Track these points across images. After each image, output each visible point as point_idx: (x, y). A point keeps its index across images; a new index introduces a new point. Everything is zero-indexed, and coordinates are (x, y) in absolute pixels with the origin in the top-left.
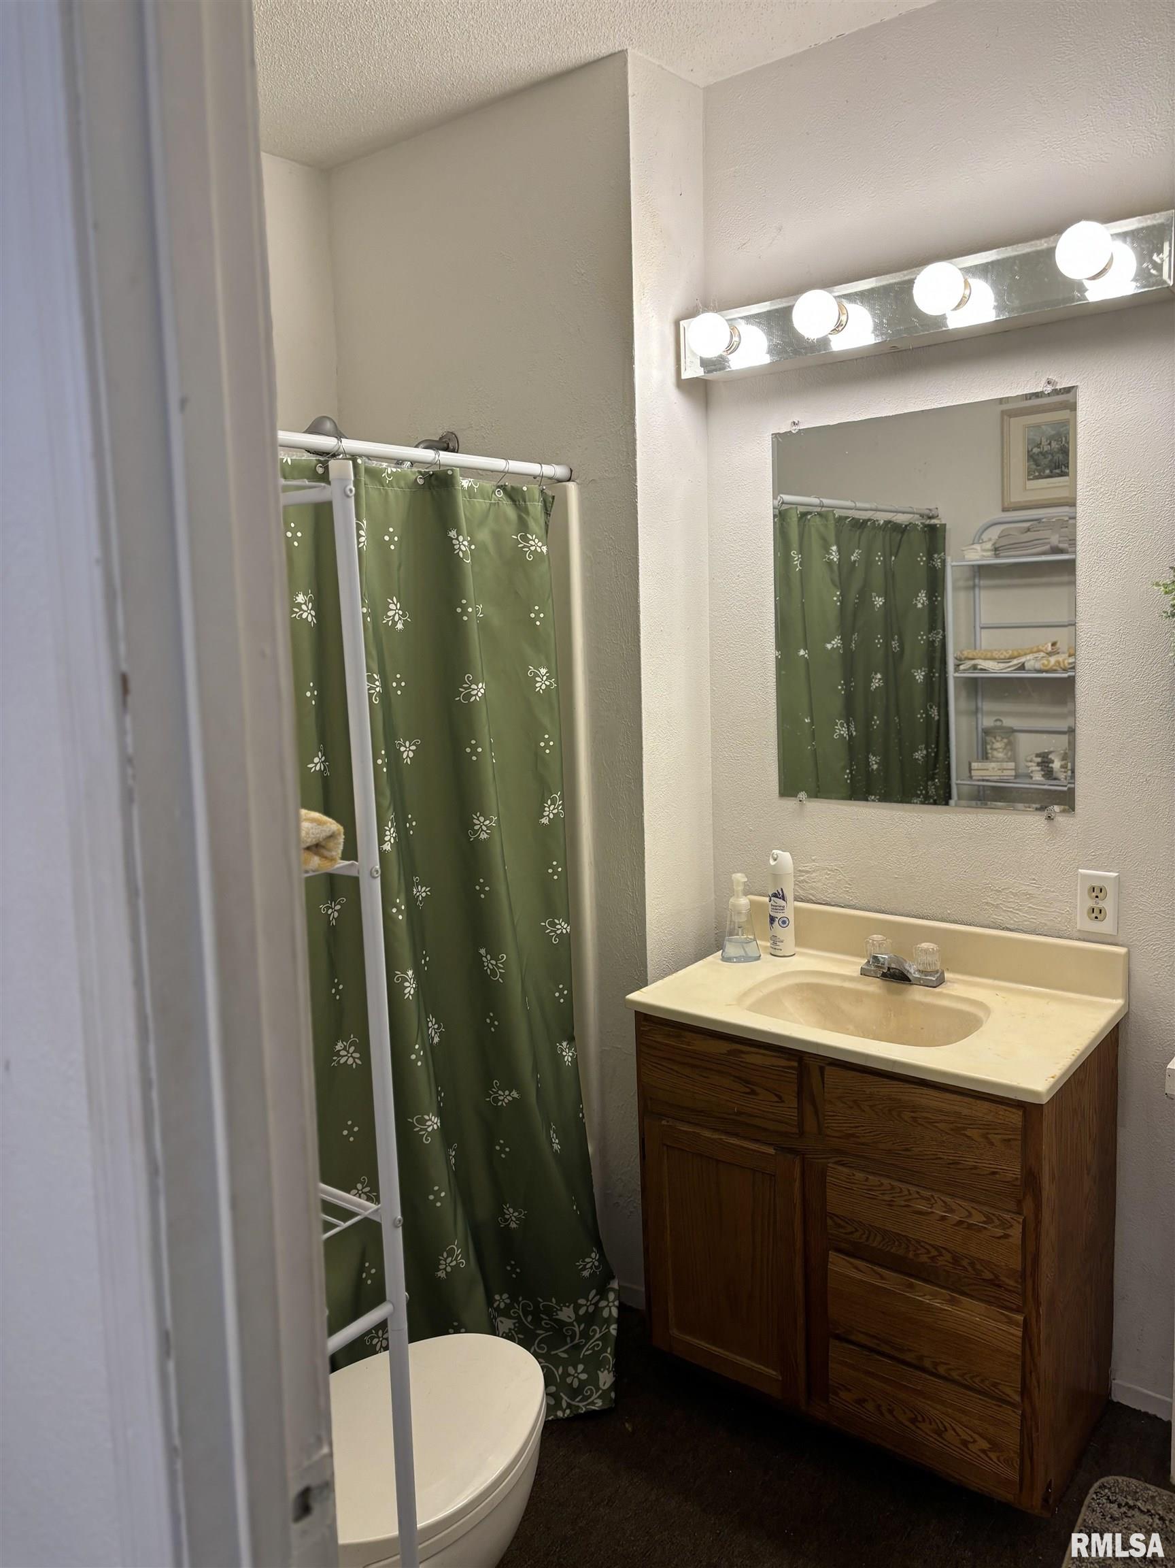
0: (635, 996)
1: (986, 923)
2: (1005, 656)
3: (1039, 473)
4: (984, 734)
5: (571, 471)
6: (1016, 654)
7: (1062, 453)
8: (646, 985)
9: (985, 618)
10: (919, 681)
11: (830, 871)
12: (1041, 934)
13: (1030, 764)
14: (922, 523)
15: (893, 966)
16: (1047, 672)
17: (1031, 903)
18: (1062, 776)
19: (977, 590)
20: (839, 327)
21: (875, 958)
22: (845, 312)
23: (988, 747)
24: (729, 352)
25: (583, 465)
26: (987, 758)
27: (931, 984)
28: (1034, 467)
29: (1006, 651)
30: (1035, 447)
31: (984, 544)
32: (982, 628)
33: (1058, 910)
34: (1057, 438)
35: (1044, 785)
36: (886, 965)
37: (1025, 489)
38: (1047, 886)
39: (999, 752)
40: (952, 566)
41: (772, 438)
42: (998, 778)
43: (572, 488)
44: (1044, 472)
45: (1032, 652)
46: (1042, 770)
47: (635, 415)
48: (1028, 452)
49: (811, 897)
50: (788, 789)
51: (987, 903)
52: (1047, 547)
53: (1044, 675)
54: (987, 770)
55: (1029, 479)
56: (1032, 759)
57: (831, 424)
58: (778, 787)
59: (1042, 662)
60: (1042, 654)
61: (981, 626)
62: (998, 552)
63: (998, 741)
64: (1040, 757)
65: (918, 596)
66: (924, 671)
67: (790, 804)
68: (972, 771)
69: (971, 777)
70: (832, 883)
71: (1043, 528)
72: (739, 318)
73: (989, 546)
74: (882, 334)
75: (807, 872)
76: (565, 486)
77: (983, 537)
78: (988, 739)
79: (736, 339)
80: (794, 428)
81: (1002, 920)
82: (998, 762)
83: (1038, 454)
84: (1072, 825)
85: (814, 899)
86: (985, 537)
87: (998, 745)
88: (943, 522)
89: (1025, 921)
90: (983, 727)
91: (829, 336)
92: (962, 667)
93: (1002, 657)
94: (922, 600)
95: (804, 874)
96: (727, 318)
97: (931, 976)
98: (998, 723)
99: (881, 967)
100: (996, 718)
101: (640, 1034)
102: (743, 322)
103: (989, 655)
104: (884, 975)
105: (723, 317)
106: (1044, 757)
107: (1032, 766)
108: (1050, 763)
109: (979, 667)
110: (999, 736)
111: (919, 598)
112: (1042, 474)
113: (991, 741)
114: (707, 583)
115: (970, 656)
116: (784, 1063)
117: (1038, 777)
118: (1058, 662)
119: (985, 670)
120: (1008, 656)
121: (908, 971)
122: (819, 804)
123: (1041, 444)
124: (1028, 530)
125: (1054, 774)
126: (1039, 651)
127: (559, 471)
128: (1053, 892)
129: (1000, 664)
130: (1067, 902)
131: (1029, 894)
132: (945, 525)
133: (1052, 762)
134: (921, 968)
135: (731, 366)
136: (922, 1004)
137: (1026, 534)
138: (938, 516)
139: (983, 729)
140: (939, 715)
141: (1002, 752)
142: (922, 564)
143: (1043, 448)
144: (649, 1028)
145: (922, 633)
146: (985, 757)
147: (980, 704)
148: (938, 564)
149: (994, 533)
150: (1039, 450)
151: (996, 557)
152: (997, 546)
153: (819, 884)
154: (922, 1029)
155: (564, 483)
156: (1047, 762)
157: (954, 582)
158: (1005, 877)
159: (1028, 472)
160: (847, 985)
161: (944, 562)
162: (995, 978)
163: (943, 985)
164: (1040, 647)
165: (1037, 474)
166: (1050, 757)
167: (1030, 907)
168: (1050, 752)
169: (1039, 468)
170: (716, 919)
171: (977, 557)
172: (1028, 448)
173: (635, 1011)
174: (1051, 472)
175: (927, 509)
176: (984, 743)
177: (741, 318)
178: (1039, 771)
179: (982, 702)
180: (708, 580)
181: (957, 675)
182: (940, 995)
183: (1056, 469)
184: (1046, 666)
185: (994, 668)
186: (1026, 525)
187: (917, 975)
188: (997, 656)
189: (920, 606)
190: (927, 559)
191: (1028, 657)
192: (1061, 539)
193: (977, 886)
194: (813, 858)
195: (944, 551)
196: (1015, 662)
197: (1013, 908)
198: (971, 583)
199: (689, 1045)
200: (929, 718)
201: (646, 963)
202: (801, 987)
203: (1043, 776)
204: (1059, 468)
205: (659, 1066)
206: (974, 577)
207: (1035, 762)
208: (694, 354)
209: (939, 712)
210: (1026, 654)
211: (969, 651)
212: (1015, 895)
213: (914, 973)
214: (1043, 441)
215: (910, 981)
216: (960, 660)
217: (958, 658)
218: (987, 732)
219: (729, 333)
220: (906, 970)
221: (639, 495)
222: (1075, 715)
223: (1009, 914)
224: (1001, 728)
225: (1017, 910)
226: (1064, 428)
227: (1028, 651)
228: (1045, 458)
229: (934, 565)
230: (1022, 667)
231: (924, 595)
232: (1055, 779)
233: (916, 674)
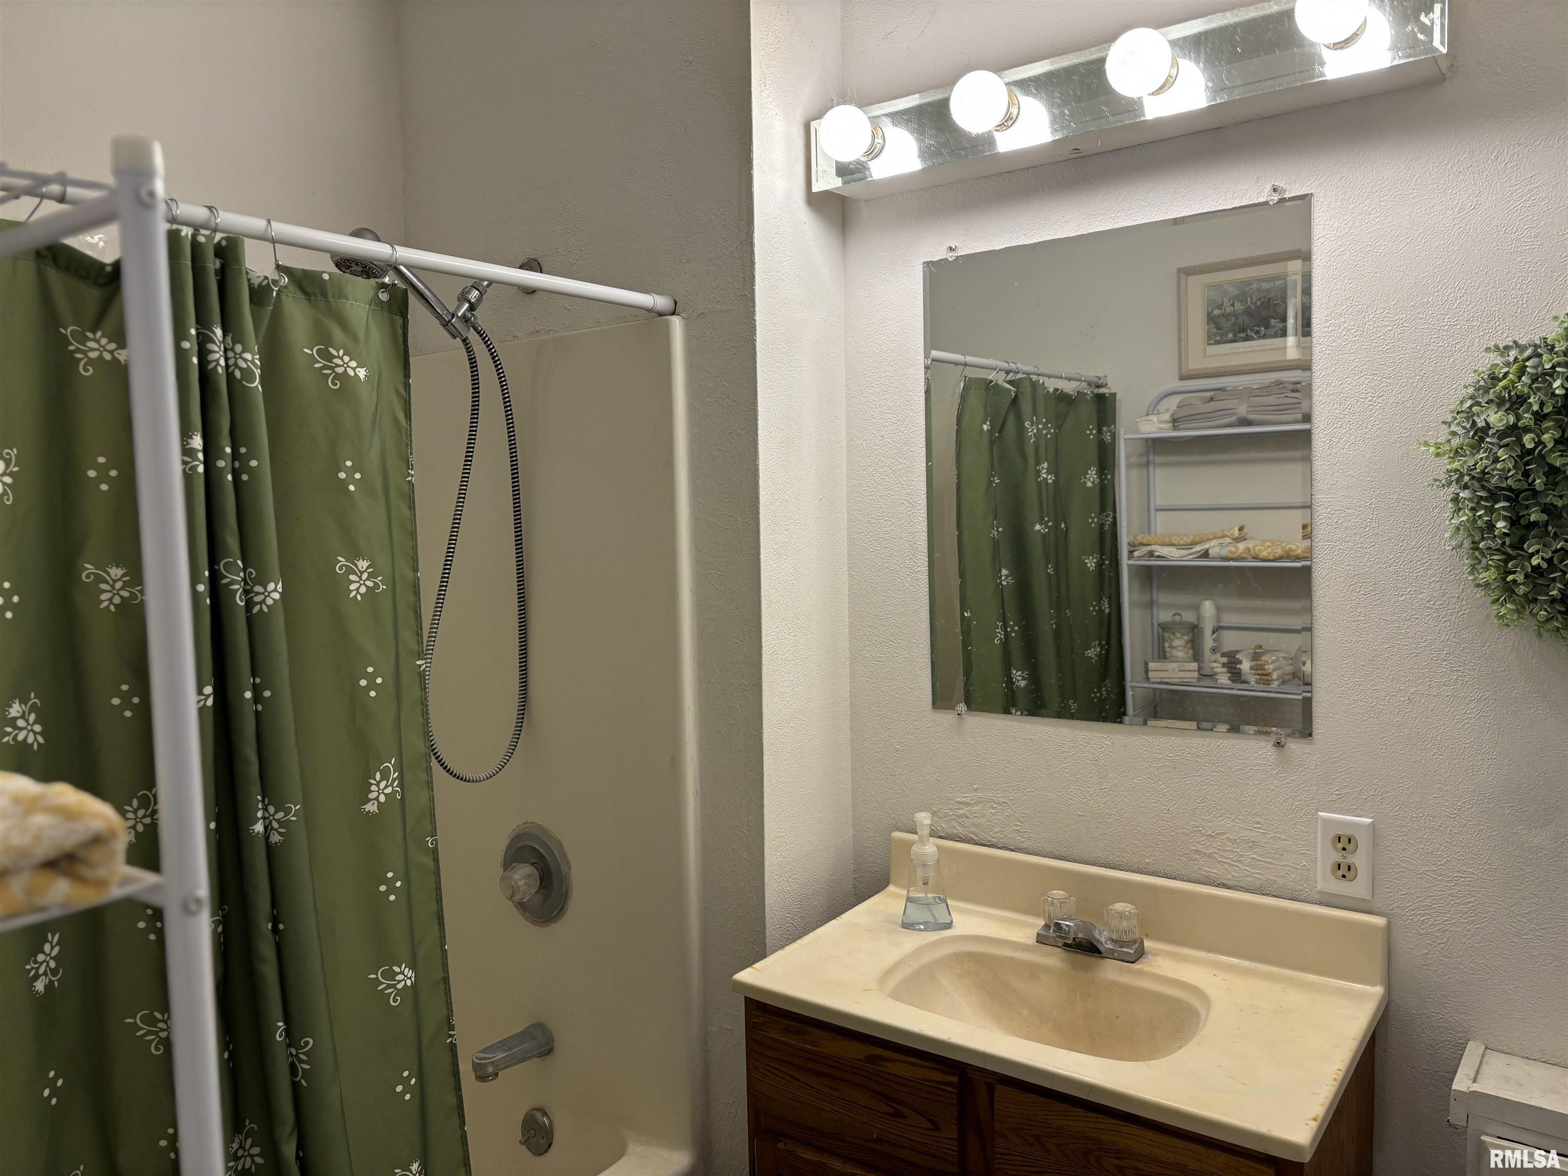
0: (746, 976)
1: (1195, 876)
2: (1186, 542)
3: (1221, 336)
4: (1160, 630)
5: (676, 303)
6: (1197, 539)
7: (1247, 315)
8: (762, 956)
9: (1160, 498)
10: (1091, 569)
11: (996, 803)
12: (1267, 895)
13: (1215, 665)
14: (1092, 392)
15: (1080, 935)
16: (1234, 560)
17: (1254, 853)
18: (1252, 680)
19: (1151, 468)
20: (1008, 122)
21: (1058, 925)
22: (1017, 102)
23: (1167, 645)
24: (870, 157)
25: (690, 295)
26: (1165, 657)
27: (1127, 959)
28: (1215, 330)
29: (1187, 536)
30: (1216, 308)
31: (1160, 415)
32: (1157, 510)
33: (1290, 864)
34: (1241, 298)
35: (1233, 689)
36: (1072, 936)
37: (1205, 355)
38: (1276, 833)
39: (1179, 651)
40: (1125, 439)
41: (924, 268)
42: (1179, 680)
43: (676, 324)
44: (1226, 336)
45: (1216, 538)
46: (1228, 672)
47: (753, 232)
48: (1208, 314)
49: (972, 836)
50: (940, 700)
51: (1197, 851)
52: (1233, 419)
53: (1232, 563)
54: (1167, 671)
55: (1209, 344)
56: (1216, 659)
57: (997, 248)
58: (931, 696)
59: (1228, 549)
60: (1228, 540)
61: (1157, 507)
62: (1176, 424)
63: (1177, 638)
64: (1225, 657)
65: (1088, 474)
66: (1096, 558)
67: (947, 718)
68: (1150, 673)
69: (1147, 679)
70: (998, 820)
71: (1228, 397)
72: (883, 115)
73: (1167, 417)
74: (1062, 128)
75: (968, 804)
76: (667, 320)
77: (1158, 407)
78: (1166, 635)
79: (879, 140)
80: (950, 254)
81: (1216, 874)
82: (1177, 662)
83: (1219, 317)
84: (1309, 754)
85: (976, 838)
86: (1162, 406)
87: (1177, 643)
88: (1113, 391)
89: (1248, 876)
90: (1160, 622)
91: (996, 134)
92: (1136, 554)
93: (1182, 542)
94: (1091, 478)
95: (963, 806)
96: (869, 115)
97: (1128, 947)
98: (1177, 618)
99: (1065, 938)
100: (1174, 612)
101: (750, 1027)
102: (887, 121)
103: (1167, 541)
104: (1066, 945)
105: (865, 113)
106: (1230, 657)
107: (1217, 667)
108: (1237, 664)
109: (1156, 554)
110: (1179, 632)
111: (1088, 476)
112: (1224, 338)
113: (1170, 638)
114: (844, 444)
115: (1145, 541)
116: (938, 1076)
117: (1224, 679)
118: (1249, 550)
119: (1163, 557)
120: (1189, 541)
121: (1098, 941)
122: (982, 719)
123: (1222, 304)
124: (1212, 399)
125: (1242, 677)
126: (1223, 536)
127: (660, 302)
128: (1285, 840)
129: (1179, 550)
130: (1303, 854)
131: (1253, 842)
132: (1115, 394)
133: (1240, 662)
134: (1114, 936)
135: (873, 175)
136: (1115, 984)
137: (1208, 404)
138: (1106, 385)
139: (1159, 625)
140: (1110, 607)
141: (1181, 651)
142: (1092, 437)
143: (1225, 309)
144: (762, 1020)
145: (1093, 515)
146: (1162, 656)
147: (1155, 596)
148: (1108, 438)
149: (1172, 403)
150: (1220, 311)
151: (1175, 430)
152: (1176, 417)
153: (983, 821)
154: (1117, 1017)
155: (666, 317)
156: (1234, 663)
157: (1127, 457)
158: (1220, 819)
159: (1208, 336)
160: (1019, 955)
161: (1113, 436)
162: (1209, 950)
163: (1143, 960)
164: (1225, 532)
165: (1218, 338)
166: (1237, 656)
167: (1253, 859)
168: (1237, 652)
169: (1220, 331)
170: (854, 860)
171: (1154, 430)
172: (1208, 311)
173: (745, 997)
174: (1235, 336)
175: (1095, 376)
176: (1161, 641)
177: (886, 115)
178: (1225, 673)
179: (1158, 594)
180: (845, 441)
181: (1130, 562)
182: (1141, 973)
183: (1240, 333)
184: (1234, 553)
185: (1173, 555)
186: (1209, 394)
187: (1110, 946)
188: (1176, 542)
189: (1089, 484)
190: (1097, 432)
191: (1213, 543)
192: (1250, 409)
193: (1184, 829)
194: (975, 786)
195: (1114, 423)
196: (1198, 548)
197: (1231, 859)
198: (1144, 459)
199: (814, 1046)
200: (1101, 611)
201: (764, 922)
202: (960, 958)
203: (1229, 679)
204: (1243, 332)
205: (775, 1071)
206: (1148, 454)
207: (1219, 663)
208: (827, 158)
209: (1109, 604)
210: (1209, 540)
211: (1143, 536)
212: (1233, 842)
213: (1107, 944)
214: (1224, 301)
215: (1100, 952)
216: (1134, 546)
217: (1131, 543)
218: (1164, 627)
219: (871, 132)
220: (1096, 939)
221: (758, 332)
222: (1312, 612)
223: (1226, 866)
224: (1181, 623)
225: (1236, 861)
226: (1250, 287)
227: (1211, 537)
228: (1227, 320)
229: (1103, 439)
230: (1205, 555)
231: (1094, 472)
232: (1243, 682)
233: (1087, 561)
